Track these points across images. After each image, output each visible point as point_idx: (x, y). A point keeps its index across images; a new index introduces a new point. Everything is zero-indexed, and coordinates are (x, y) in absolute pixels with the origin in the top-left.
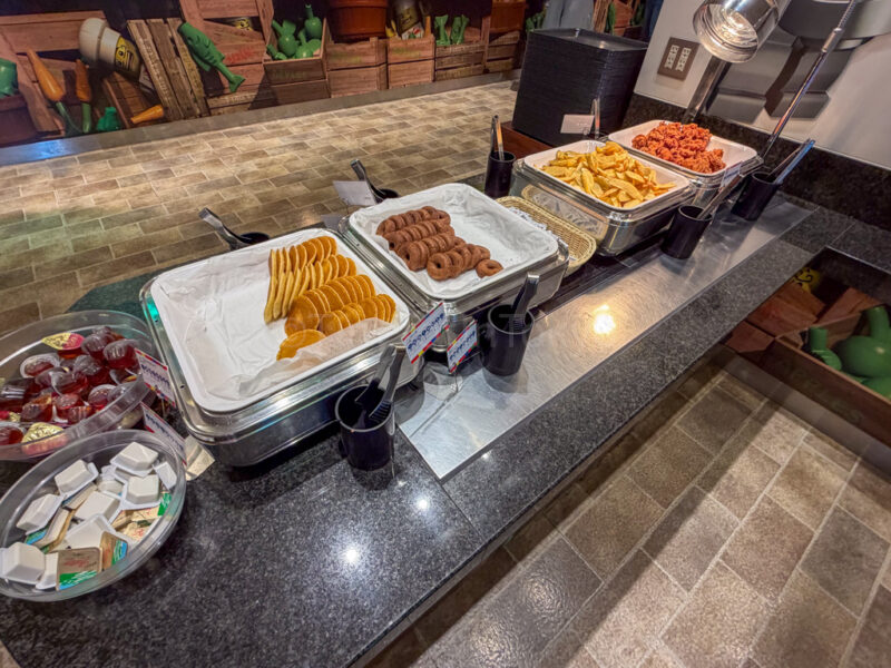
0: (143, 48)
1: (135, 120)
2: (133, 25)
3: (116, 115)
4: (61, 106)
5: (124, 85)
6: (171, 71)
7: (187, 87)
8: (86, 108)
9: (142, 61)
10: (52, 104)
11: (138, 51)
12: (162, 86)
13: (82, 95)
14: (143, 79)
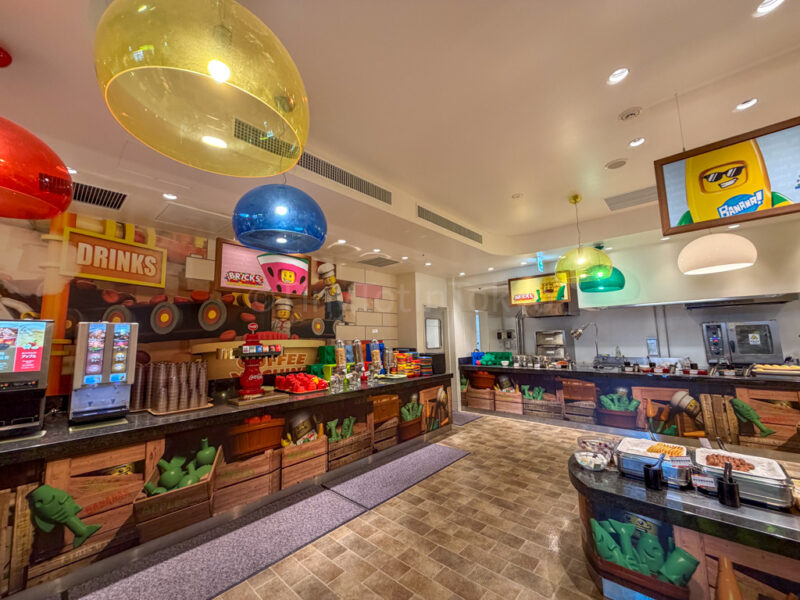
0: (704, 405)
1: (686, 434)
2: (702, 396)
3: (676, 430)
4: (651, 420)
5: (686, 418)
6: (717, 417)
7: (726, 427)
8: (662, 423)
9: (701, 410)
10: (647, 418)
11: (701, 406)
12: (709, 422)
13: (663, 417)
14: (699, 418)
